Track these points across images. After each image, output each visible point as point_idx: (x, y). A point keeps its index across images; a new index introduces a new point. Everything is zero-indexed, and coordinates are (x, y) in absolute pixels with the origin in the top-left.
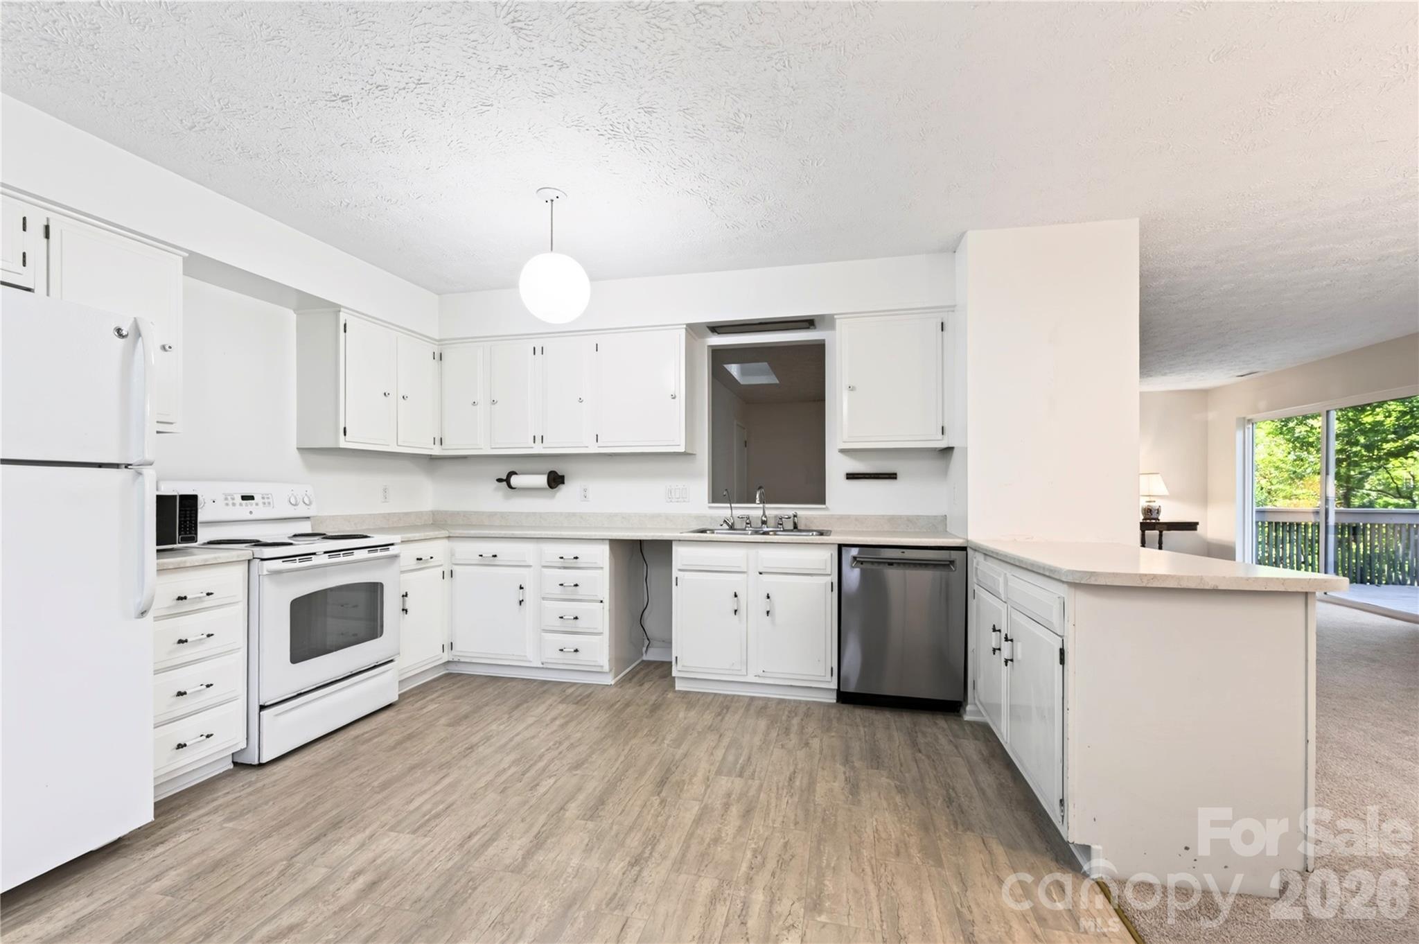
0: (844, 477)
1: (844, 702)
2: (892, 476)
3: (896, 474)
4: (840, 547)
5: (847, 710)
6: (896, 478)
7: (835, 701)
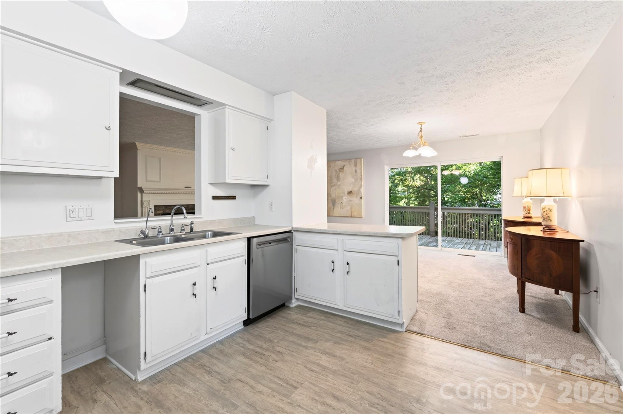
0: (211, 198)
1: (246, 326)
2: (233, 198)
3: (236, 197)
4: (249, 239)
5: (250, 327)
6: (235, 199)
7: (243, 327)
